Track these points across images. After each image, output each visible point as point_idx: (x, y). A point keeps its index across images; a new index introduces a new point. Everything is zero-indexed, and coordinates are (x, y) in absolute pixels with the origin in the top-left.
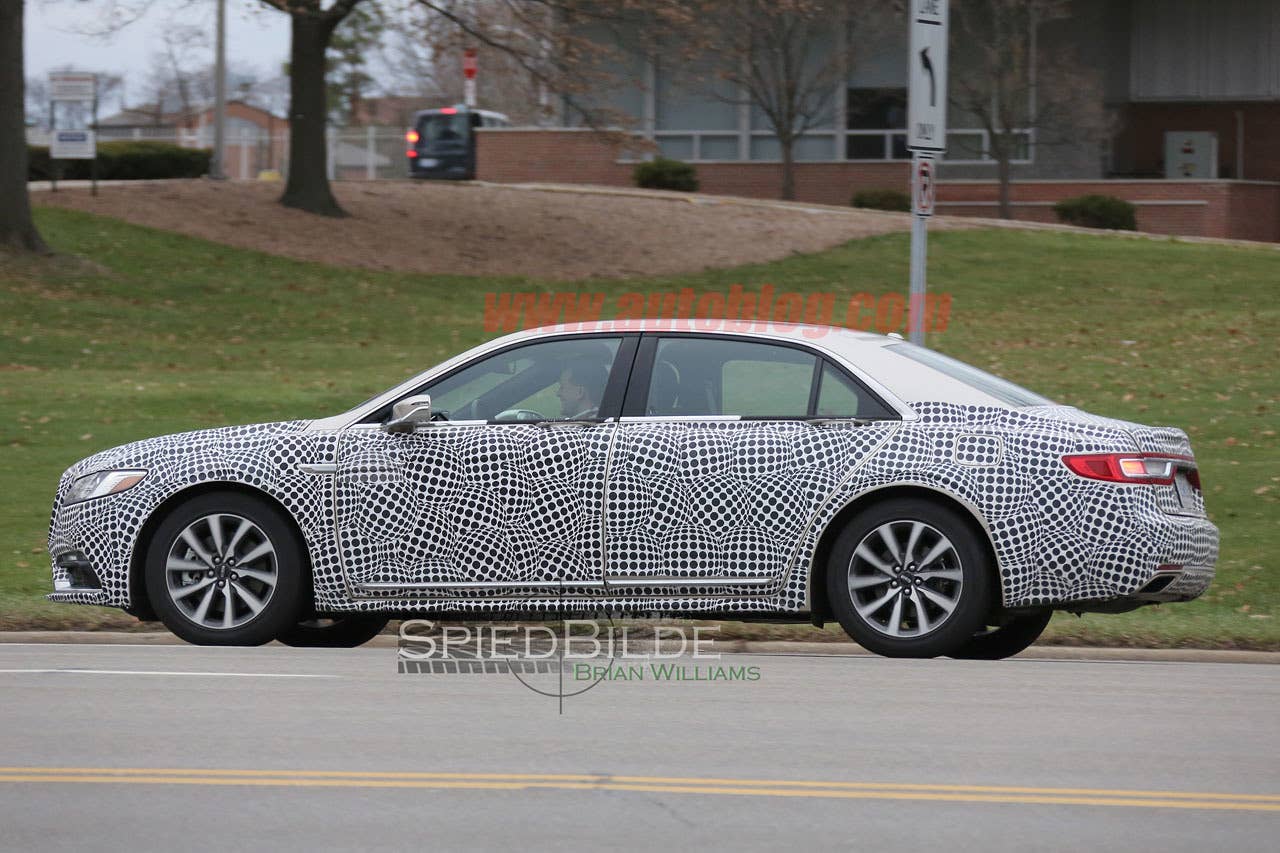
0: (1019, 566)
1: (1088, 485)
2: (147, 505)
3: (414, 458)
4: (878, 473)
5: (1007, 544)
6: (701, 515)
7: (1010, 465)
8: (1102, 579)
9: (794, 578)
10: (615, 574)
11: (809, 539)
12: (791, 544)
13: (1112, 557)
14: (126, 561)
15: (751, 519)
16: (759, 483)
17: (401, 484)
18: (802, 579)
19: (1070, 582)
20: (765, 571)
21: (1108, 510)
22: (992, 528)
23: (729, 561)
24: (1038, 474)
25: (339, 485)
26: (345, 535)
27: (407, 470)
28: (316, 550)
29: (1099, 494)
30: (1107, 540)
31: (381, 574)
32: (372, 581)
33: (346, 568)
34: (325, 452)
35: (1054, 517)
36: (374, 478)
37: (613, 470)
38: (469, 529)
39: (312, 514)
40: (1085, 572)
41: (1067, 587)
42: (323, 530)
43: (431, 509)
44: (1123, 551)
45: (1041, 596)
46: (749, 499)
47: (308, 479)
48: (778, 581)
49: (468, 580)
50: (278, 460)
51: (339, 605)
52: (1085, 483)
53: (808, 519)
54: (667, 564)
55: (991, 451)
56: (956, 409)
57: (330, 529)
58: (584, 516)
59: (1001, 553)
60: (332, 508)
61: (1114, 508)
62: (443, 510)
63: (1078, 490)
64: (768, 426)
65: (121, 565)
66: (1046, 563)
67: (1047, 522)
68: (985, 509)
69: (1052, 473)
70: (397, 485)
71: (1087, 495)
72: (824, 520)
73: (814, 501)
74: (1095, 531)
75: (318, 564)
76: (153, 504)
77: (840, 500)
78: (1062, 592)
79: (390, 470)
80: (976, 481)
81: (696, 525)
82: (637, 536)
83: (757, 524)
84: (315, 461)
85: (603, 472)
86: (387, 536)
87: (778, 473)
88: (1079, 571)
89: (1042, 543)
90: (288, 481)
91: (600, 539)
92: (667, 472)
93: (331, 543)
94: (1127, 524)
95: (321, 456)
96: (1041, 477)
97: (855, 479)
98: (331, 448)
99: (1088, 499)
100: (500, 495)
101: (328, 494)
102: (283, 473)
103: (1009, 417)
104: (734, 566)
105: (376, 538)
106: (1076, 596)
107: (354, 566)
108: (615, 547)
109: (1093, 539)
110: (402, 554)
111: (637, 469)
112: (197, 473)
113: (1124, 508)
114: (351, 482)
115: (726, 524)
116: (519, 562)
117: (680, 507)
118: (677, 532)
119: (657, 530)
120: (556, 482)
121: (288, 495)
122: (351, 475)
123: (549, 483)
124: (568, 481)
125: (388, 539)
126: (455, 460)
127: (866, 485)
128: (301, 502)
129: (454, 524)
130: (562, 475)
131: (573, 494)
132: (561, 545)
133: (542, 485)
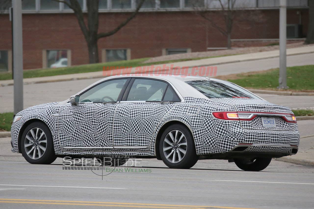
0: (200, 143)
1: (218, 121)
2: (21, 125)
3: (75, 112)
4: (169, 117)
6: (133, 129)
7: (200, 115)
8: (220, 147)
9: (152, 146)
10: (115, 145)
11: (155, 136)
12: (151, 137)
13: (223, 141)
15: (143, 130)
16: (145, 120)
18: (154, 147)
19: (212, 148)
20: (146, 144)
21: (222, 128)
22: (193, 132)
23: (139, 141)
24: (206, 117)
25: (59, 120)
26: (60, 134)
27: (73, 116)
28: (54, 138)
29: (220, 123)
30: (221, 136)
31: (68, 144)
32: (66, 146)
33: (61, 143)
34: (57, 111)
35: (209, 130)
36: (66, 118)
37: (115, 116)
38: (85, 132)
40: (216, 145)
41: (212, 149)
42: (55, 132)
43: (78, 127)
44: (226, 139)
45: (206, 152)
46: (143, 124)
47: (53, 118)
48: (149, 147)
49: (86, 146)
50: (47, 113)
51: (60, 153)
52: (217, 120)
53: (155, 130)
54: (126, 142)
55: (196, 111)
56: (194, 99)
57: (57, 132)
58: (109, 129)
59: (195, 140)
60: (57, 126)
61: (224, 127)
63: (215, 122)
64: (151, 104)
65: (16, 141)
66: (206, 143)
67: (207, 131)
68: (192, 127)
69: (209, 117)
70: (71, 120)
71: (217, 123)
72: (158, 130)
73: (156, 125)
74: (218, 134)
75: (55, 142)
77: (161, 125)
78: (211, 151)
79: (70, 116)
80: (191, 119)
81: (132, 131)
82: (120, 134)
83: (144, 131)
84: (55, 113)
85: (113, 117)
86: (69, 134)
87: (150, 117)
88: (214, 145)
89: (205, 137)
90: (49, 119)
91: (112, 135)
92: (126, 117)
93: (57, 136)
94: (227, 132)
96: (206, 118)
97: (165, 119)
98: (59, 110)
99: (217, 125)
100: (92, 123)
101: (57, 122)
102: (48, 116)
103: (206, 101)
104: (140, 143)
105: (66, 134)
106: (214, 152)
107: (62, 142)
108: (115, 137)
109: (218, 136)
110: (72, 139)
111: (120, 116)
112: (31, 116)
113: (226, 127)
114: (62, 119)
115: (138, 131)
116: (96, 142)
117: (129, 126)
118: (128, 133)
119: (124, 133)
120: (103, 119)
121: (48, 123)
122: (62, 117)
123: (102, 120)
124: (106, 119)
125: (69, 135)
126: (83, 113)
127: (166, 121)
128: (51, 124)
129: (82, 131)
130: (105, 117)
131: (107, 122)
132: (104, 137)
133: (100, 120)
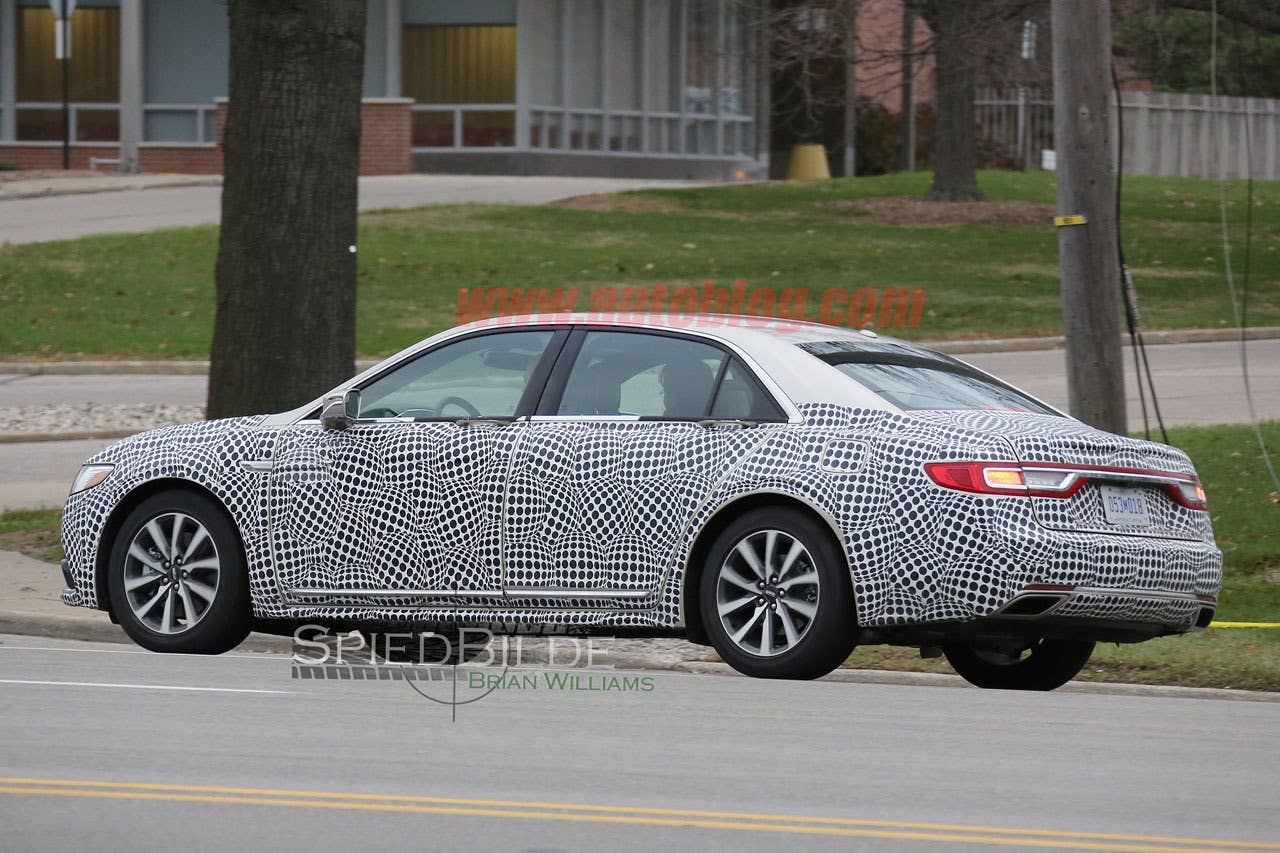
0: (872, 583)
1: (947, 496)
2: (110, 501)
3: (341, 457)
4: (745, 478)
5: (861, 558)
6: (589, 521)
7: (872, 472)
8: (957, 598)
9: (669, 591)
10: (512, 583)
11: (683, 549)
12: (667, 554)
13: (966, 575)
14: (92, 560)
15: (633, 527)
16: (642, 488)
17: (328, 484)
18: (676, 592)
19: (925, 600)
20: (644, 583)
21: (964, 523)
22: (847, 540)
23: (613, 571)
24: (898, 483)
25: (274, 484)
26: (277, 537)
27: (334, 469)
28: (252, 552)
29: (957, 506)
30: (962, 556)
31: (309, 579)
32: (302, 586)
33: (279, 572)
34: (265, 449)
35: (910, 530)
36: (305, 477)
37: (514, 473)
38: (385, 532)
40: (938, 590)
41: (921, 605)
42: (258, 531)
43: (353, 511)
45: (895, 616)
46: (632, 505)
47: (247, 476)
48: (655, 594)
49: (385, 587)
50: (223, 456)
51: (275, 611)
52: (944, 493)
53: (683, 527)
54: (558, 574)
55: (857, 457)
56: (841, 411)
57: (264, 530)
58: (485, 521)
59: (855, 568)
60: (266, 508)
61: (971, 521)
62: (363, 513)
63: (936, 501)
64: (663, 427)
65: (88, 564)
66: (899, 580)
67: (902, 535)
68: (841, 520)
69: (912, 482)
70: (324, 485)
71: (944, 507)
72: (696, 529)
73: (688, 509)
74: (950, 546)
75: (254, 567)
76: (114, 501)
78: (917, 611)
79: (319, 469)
80: (835, 489)
81: (584, 533)
82: (532, 543)
83: (638, 532)
84: (256, 458)
85: (505, 475)
86: (313, 539)
87: (660, 478)
88: (933, 588)
89: (896, 558)
90: (230, 478)
91: (499, 546)
92: (561, 476)
93: (266, 545)
94: (984, 538)
95: (261, 453)
96: (900, 486)
97: (725, 486)
98: (271, 444)
99: (945, 511)
100: (413, 498)
101: (264, 493)
102: (226, 470)
104: (617, 577)
105: (305, 540)
106: (931, 616)
107: (286, 571)
108: (513, 555)
109: (947, 554)
110: (327, 558)
111: (536, 471)
112: (152, 469)
113: (982, 521)
114: (284, 481)
115: (611, 531)
116: (429, 569)
117: (571, 512)
118: (567, 540)
119: (550, 537)
120: (462, 484)
121: (228, 494)
122: (285, 473)
123: (456, 485)
124: (473, 484)
125: (315, 542)
126: (376, 459)
127: (733, 492)
128: (240, 501)
129: (372, 527)
130: (469, 477)
131: (477, 497)
132: (465, 552)
133: (450, 488)
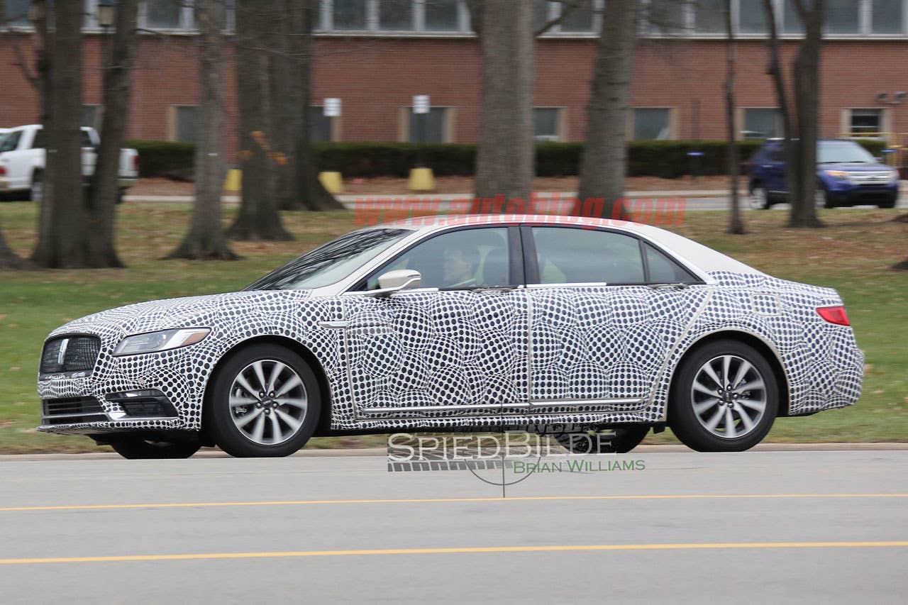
0: (800, 386)
1: (833, 329)
2: (216, 354)
3: (398, 317)
4: (710, 322)
6: (594, 354)
7: (787, 315)
8: (842, 394)
9: (657, 398)
10: (537, 397)
11: (666, 370)
12: (655, 374)
13: (849, 378)
14: (200, 396)
15: (627, 356)
16: (631, 330)
17: (392, 336)
18: (663, 398)
19: (826, 396)
20: (638, 393)
21: (845, 346)
22: (784, 359)
23: (613, 386)
24: (804, 321)
25: (349, 337)
26: (354, 373)
27: (394, 325)
28: (335, 384)
29: (840, 335)
30: (846, 366)
31: (378, 401)
32: (372, 406)
33: (355, 397)
34: (336, 313)
35: (817, 351)
36: (372, 331)
37: (534, 323)
38: (439, 367)
39: (332, 359)
40: (834, 389)
41: (824, 399)
42: (339, 370)
43: (413, 353)
44: (854, 374)
45: (810, 407)
46: (625, 342)
47: (327, 332)
48: (646, 400)
49: (438, 404)
50: (304, 319)
51: (348, 425)
52: (831, 327)
53: (666, 355)
54: (571, 390)
55: (774, 305)
57: (344, 369)
58: (516, 356)
59: (790, 377)
60: (345, 354)
61: (848, 344)
62: (421, 354)
63: (828, 332)
66: (814, 384)
68: (779, 346)
69: (812, 320)
70: (389, 336)
71: (833, 335)
72: (677, 356)
73: (669, 343)
74: (840, 361)
75: (336, 395)
76: (220, 353)
77: (687, 342)
78: (821, 403)
79: (383, 325)
80: (771, 326)
81: (590, 361)
82: (552, 370)
83: (631, 360)
84: (331, 319)
85: (527, 324)
86: (383, 374)
87: (643, 323)
88: (831, 388)
89: (812, 369)
90: (314, 334)
91: (527, 373)
92: (570, 324)
93: (345, 379)
95: (334, 316)
96: (806, 323)
97: (696, 327)
98: (339, 309)
99: (834, 338)
100: (459, 342)
101: (342, 343)
102: (310, 328)
104: (616, 390)
105: (376, 375)
107: (360, 396)
108: (537, 378)
109: (839, 366)
110: (393, 386)
111: (550, 322)
112: (251, 330)
114: (357, 334)
115: (611, 360)
116: (472, 391)
117: (580, 348)
118: (579, 366)
119: (565, 365)
120: (496, 332)
121: (315, 345)
122: (356, 329)
123: (492, 333)
124: (505, 331)
125: (383, 376)
126: (426, 317)
127: (704, 331)
128: (324, 349)
129: (428, 363)
130: (500, 327)
131: (508, 340)
132: (501, 378)
133: (487, 335)
